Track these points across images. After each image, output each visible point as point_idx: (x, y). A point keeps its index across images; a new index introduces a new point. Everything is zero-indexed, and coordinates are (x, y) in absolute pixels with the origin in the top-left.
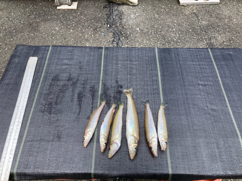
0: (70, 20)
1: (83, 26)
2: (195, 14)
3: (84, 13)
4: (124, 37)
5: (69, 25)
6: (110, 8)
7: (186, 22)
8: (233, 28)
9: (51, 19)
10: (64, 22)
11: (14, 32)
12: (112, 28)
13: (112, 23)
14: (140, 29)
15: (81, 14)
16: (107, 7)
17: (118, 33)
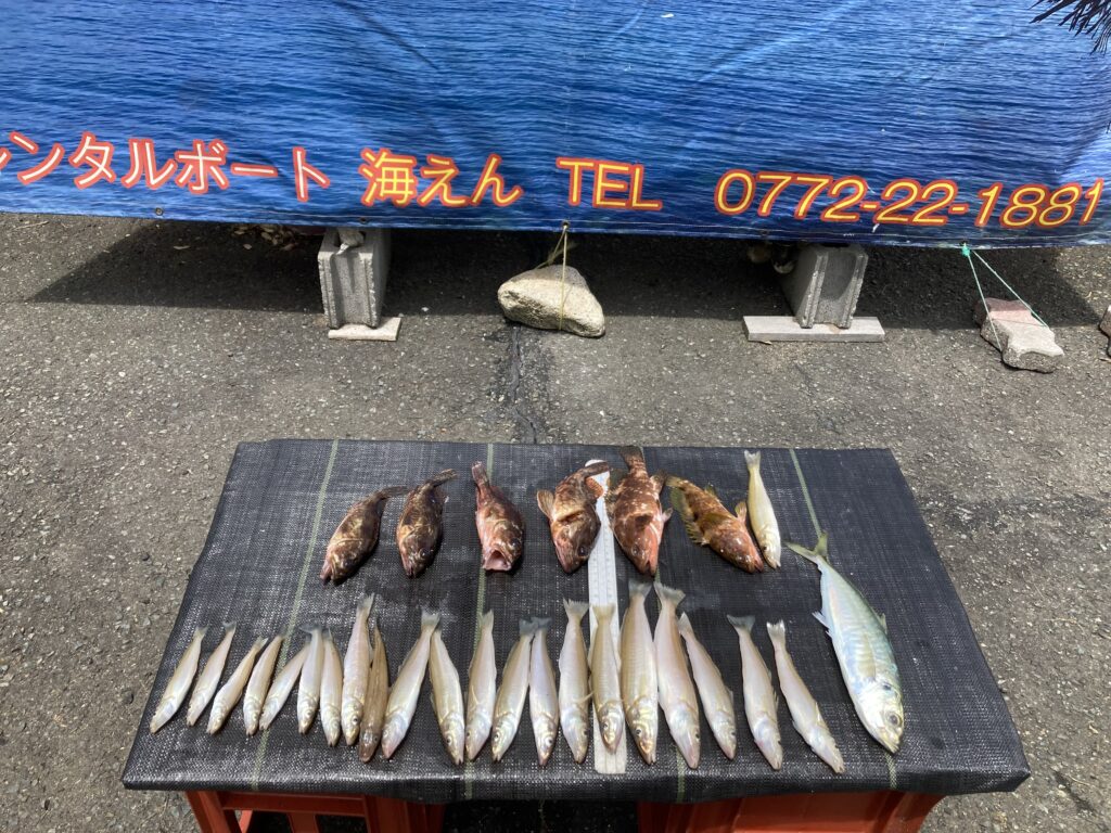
0: (370, 373)
1: (414, 397)
2: (802, 372)
3: (420, 356)
4: (553, 436)
5: (366, 391)
6: (511, 340)
7: (767, 395)
8: (930, 422)
9: (305, 369)
10: (350, 381)
11: (175, 408)
12: (514, 408)
13: (515, 391)
14: (607, 413)
15: (410, 356)
16: (502, 338)
17: (532, 424)
